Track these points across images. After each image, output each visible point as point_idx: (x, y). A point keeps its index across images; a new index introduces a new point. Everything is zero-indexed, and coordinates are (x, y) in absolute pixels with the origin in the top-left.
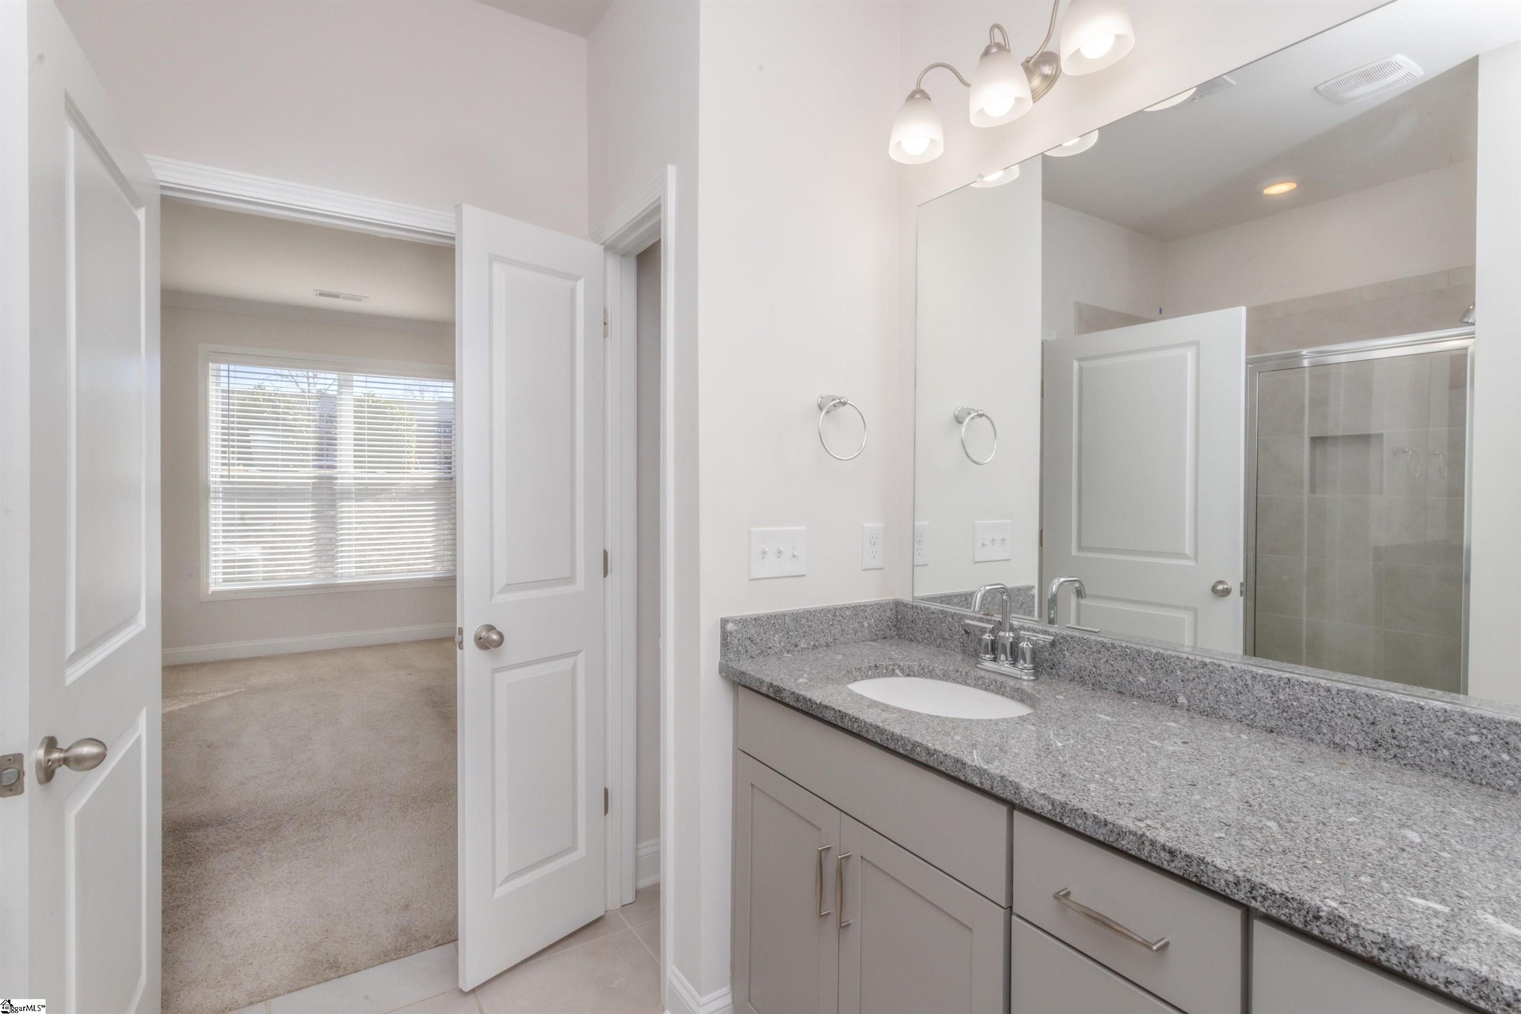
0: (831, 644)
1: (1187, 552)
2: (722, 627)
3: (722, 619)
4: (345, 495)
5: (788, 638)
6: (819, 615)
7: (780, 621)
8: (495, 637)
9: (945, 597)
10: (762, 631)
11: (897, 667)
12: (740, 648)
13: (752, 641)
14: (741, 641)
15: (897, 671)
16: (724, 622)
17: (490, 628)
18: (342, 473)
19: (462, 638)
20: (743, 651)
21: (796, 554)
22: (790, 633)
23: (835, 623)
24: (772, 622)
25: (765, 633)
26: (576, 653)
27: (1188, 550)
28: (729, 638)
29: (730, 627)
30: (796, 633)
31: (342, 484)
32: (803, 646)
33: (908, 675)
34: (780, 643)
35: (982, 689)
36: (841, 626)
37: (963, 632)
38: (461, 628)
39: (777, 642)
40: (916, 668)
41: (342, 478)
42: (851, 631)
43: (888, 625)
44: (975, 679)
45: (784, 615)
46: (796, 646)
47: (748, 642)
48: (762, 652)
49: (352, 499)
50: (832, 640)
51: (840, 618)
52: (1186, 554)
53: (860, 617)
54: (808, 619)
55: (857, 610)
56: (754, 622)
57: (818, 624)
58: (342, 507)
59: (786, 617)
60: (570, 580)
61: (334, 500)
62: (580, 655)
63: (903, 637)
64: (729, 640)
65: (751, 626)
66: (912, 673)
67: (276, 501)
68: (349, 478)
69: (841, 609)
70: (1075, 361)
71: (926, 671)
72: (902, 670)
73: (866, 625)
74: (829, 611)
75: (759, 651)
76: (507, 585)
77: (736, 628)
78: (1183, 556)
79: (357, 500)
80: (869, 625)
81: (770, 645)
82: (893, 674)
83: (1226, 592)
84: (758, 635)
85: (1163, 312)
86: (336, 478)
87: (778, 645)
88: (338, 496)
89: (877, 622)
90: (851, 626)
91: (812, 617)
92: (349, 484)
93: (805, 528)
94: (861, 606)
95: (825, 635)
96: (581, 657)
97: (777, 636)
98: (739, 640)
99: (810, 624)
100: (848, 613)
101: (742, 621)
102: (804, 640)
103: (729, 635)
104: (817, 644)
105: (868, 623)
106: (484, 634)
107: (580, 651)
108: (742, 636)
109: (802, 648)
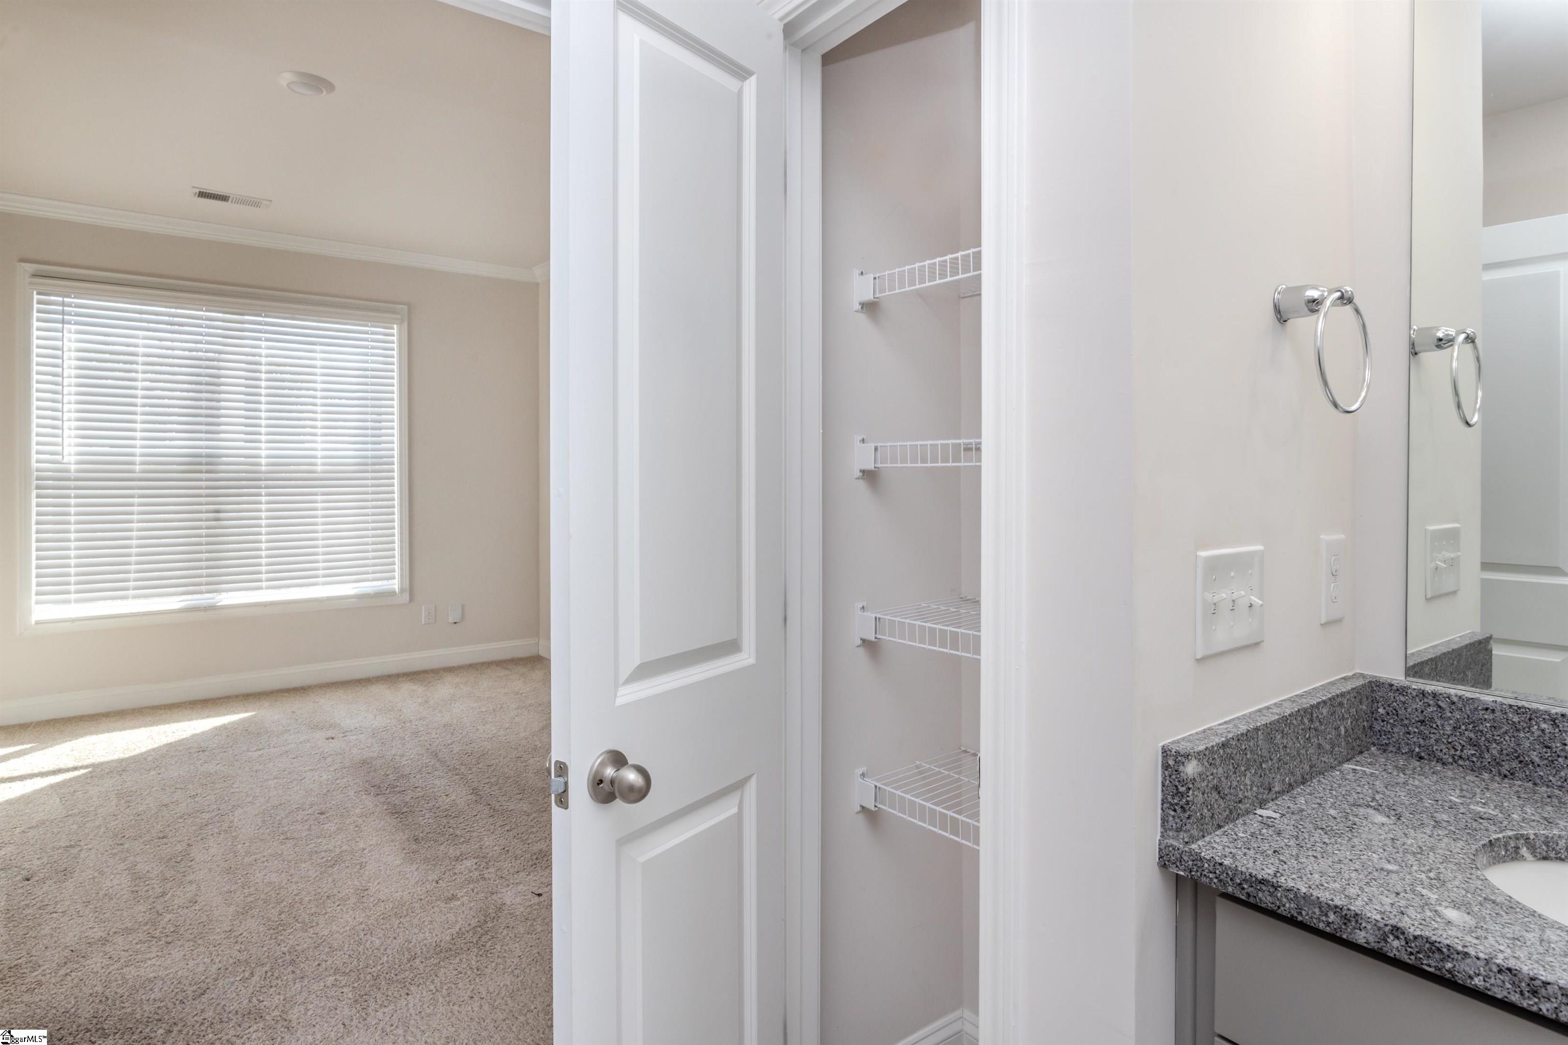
0: (1307, 777)
2: (1166, 767)
3: (1165, 752)
5: (1261, 776)
6: (1295, 722)
7: (1251, 744)
8: (632, 777)
10: (1231, 767)
11: (1522, 841)
12: (1205, 810)
13: (1219, 793)
14: (1206, 795)
15: (1523, 851)
16: (1174, 758)
17: (618, 759)
19: (566, 783)
20: (1208, 816)
21: (1254, 600)
22: (1264, 766)
23: (1311, 735)
24: (1243, 747)
25: (1235, 772)
26: (742, 784)
27: (1563, 562)
28: (1191, 792)
29: (1191, 769)
30: (1270, 763)
32: (1277, 789)
33: (1546, 858)
34: (1251, 789)
36: (1318, 740)
38: (564, 764)
39: (1249, 788)
40: (1562, 841)
42: (1327, 746)
43: (1364, 726)
45: (1258, 730)
46: (1270, 790)
47: (1215, 795)
48: (1231, 812)
50: (1308, 769)
51: (1317, 723)
53: (1337, 717)
54: (1282, 732)
55: (1336, 704)
56: (1221, 752)
57: (1294, 740)
59: (1260, 733)
60: (732, 647)
62: (749, 784)
63: (1391, 748)
64: (1191, 798)
65: (1218, 762)
69: (1318, 706)
72: (1531, 846)
73: (1343, 731)
74: (1305, 711)
75: (1228, 812)
76: (640, 665)
77: (1200, 768)
80: (1346, 731)
81: (1240, 795)
84: (1227, 778)
87: (1249, 794)
89: (1354, 723)
90: (1328, 737)
91: (1288, 729)
93: (1261, 547)
94: (1338, 697)
95: (1301, 762)
96: (751, 788)
97: (1248, 775)
98: (1203, 794)
99: (1285, 742)
100: (1325, 712)
101: (1206, 752)
102: (1278, 777)
103: (1191, 786)
104: (1292, 780)
105: (1345, 727)
106: (610, 772)
107: (749, 777)
108: (1207, 786)
109: (1276, 793)
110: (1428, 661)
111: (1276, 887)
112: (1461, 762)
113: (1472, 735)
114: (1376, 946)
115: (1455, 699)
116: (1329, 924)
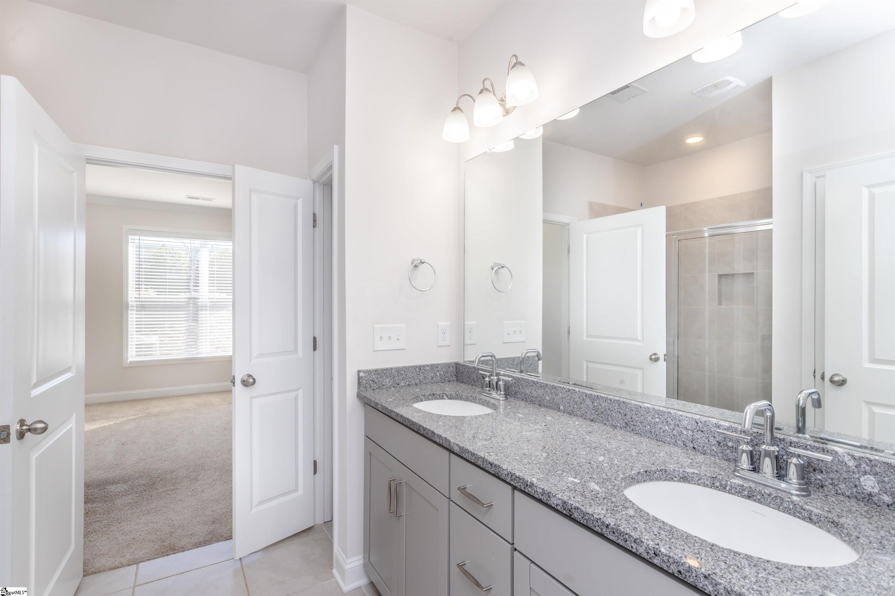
0: (418, 384)
1: (639, 338)
2: (358, 374)
3: (358, 370)
4: (204, 308)
5: (394, 380)
6: (411, 369)
7: (389, 372)
8: (251, 380)
9: (485, 360)
10: (379, 376)
11: (444, 394)
12: (367, 385)
13: (374, 382)
15: (445, 397)
16: (359, 372)
17: (250, 376)
18: (202, 295)
19: (234, 380)
20: (368, 386)
21: (399, 338)
22: (395, 378)
23: (420, 373)
24: (385, 372)
25: (381, 378)
26: (298, 390)
27: (639, 337)
28: (361, 380)
29: (361, 374)
30: (398, 378)
31: (202, 302)
32: (402, 384)
33: (450, 399)
34: (389, 383)
35: (481, 405)
36: (424, 375)
38: (234, 375)
39: (388, 382)
40: (454, 395)
41: (202, 298)
42: (429, 377)
44: (479, 400)
45: (392, 369)
46: (399, 384)
47: (371, 382)
48: (379, 387)
49: (208, 310)
50: (419, 382)
51: (423, 371)
52: (638, 339)
53: (435, 370)
54: (405, 371)
55: (433, 367)
56: (374, 372)
57: (411, 373)
58: (202, 314)
60: (294, 352)
61: (197, 311)
62: (300, 390)
63: (459, 381)
65: (373, 374)
66: (452, 398)
67: (165, 311)
68: (206, 298)
69: (424, 366)
70: (584, 234)
71: (458, 396)
72: (447, 396)
73: (438, 374)
74: (417, 367)
75: (378, 387)
76: (259, 354)
77: (365, 375)
78: (637, 340)
79: (210, 310)
80: (440, 375)
81: (384, 384)
82: (442, 398)
83: (657, 360)
84: (377, 379)
85: (643, 205)
86: (199, 299)
87: (388, 384)
88: (200, 308)
89: (445, 373)
90: (430, 375)
91: (407, 370)
92: (206, 302)
93: (405, 325)
94: (435, 365)
95: (415, 379)
96: (300, 392)
97: (387, 379)
98: (366, 381)
99: (406, 373)
100: (428, 368)
101: (368, 371)
102: (403, 382)
103: (363, 378)
104: (410, 384)
105: (439, 374)
106: (246, 379)
107: (300, 389)
108: (368, 379)
109: (402, 386)
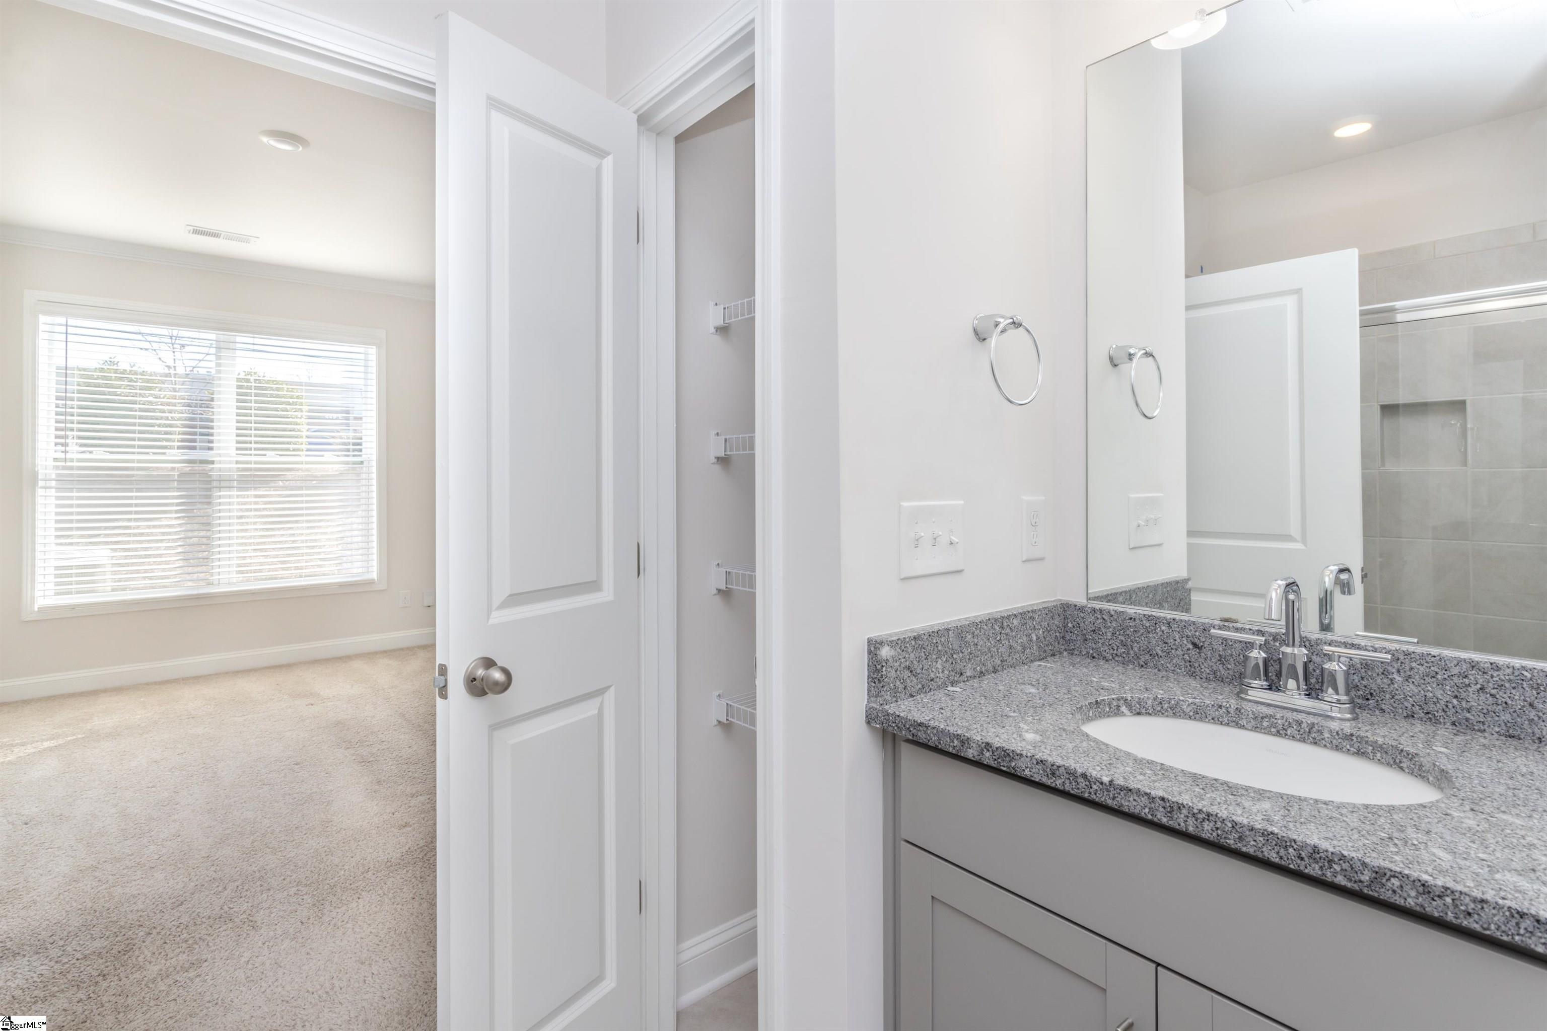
0: (999, 668)
1: (1293, 534)
2: (870, 652)
3: (869, 641)
4: (224, 482)
5: (952, 663)
6: (985, 627)
7: (943, 639)
8: (497, 675)
10: (923, 654)
11: (1122, 702)
12: (898, 683)
13: (911, 672)
14: (898, 672)
15: (1124, 709)
16: (874, 646)
17: (489, 663)
18: (220, 455)
19: (446, 680)
20: (901, 687)
21: (955, 539)
22: (955, 656)
23: (1002, 638)
24: (935, 641)
25: (926, 659)
26: (601, 692)
27: (1295, 530)
28: (884, 669)
29: (885, 652)
30: (961, 655)
31: (220, 470)
32: (969, 674)
33: (1139, 714)
34: (943, 672)
35: (1270, 733)
36: (1009, 642)
37: (1191, 647)
38: (445, 665)
39: (940, 671)
40: (1150, 702)
41: (220, 462)
42: (1019, 647)
43: (1056, 636)
44: (1255, 718)
45: (948, 630)
46: (962, 674)
47: (907, 673)
48: (923, 687)
49: (233, 487)
50: (999, 662)
51: (1008, 630)
52: (1290, 536)
53: (1028, 627)
54: (973, 633)
55: (1026, 616)
56: (913, 643)
57: (985, 640)
58: (220, 497)
59: (950, 632)
60: (594, 586)
61: (209, 489)
62: (609, 693)
63: (1076, 652)
64: (884, 673)
65: (910, 650)
66: (1143, 711)
68: (230, 462)
69: (1008, 617)
71: (1166, 706)
72: (1130, 707)
73: (1034, 638)
74: (996, 620)
75: (920, 686)
76: (510, 595)
77: (893, 653)
78: (1288, 538)
79: (239, 489)
80: (1038, 638)
81: (932, 675)
82: (1117, 713)
84: (919, 662)
86: (212, 462)
87: (941, 675)
88: (215, 484)
89: (1046, 633)
90: (1019, 641)
91: (978, 631)
92: (230, 470)
93: (962, 502)
94: (1029, 612)
95: (992, 656)
96: (610, 695)
97: (940, 661)
98: (896, 671)
99: (976, 641)
100: (1016, 622)
101: (899, 642)
102: (969, 665)
103: (884, 664)
104: (983, 669)
105: (1037, 635)
106: (480, 672)
107: (608, 688)
108: (900, 666)
109: (967, 677)
110: (1121, 593)
111: (927, 727)
112: (1116, 659)
113: (1123, 638)
114: (977, 758)
115: (1113, 613)
116: (954, 747)
